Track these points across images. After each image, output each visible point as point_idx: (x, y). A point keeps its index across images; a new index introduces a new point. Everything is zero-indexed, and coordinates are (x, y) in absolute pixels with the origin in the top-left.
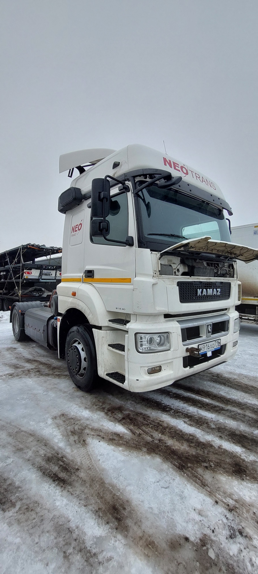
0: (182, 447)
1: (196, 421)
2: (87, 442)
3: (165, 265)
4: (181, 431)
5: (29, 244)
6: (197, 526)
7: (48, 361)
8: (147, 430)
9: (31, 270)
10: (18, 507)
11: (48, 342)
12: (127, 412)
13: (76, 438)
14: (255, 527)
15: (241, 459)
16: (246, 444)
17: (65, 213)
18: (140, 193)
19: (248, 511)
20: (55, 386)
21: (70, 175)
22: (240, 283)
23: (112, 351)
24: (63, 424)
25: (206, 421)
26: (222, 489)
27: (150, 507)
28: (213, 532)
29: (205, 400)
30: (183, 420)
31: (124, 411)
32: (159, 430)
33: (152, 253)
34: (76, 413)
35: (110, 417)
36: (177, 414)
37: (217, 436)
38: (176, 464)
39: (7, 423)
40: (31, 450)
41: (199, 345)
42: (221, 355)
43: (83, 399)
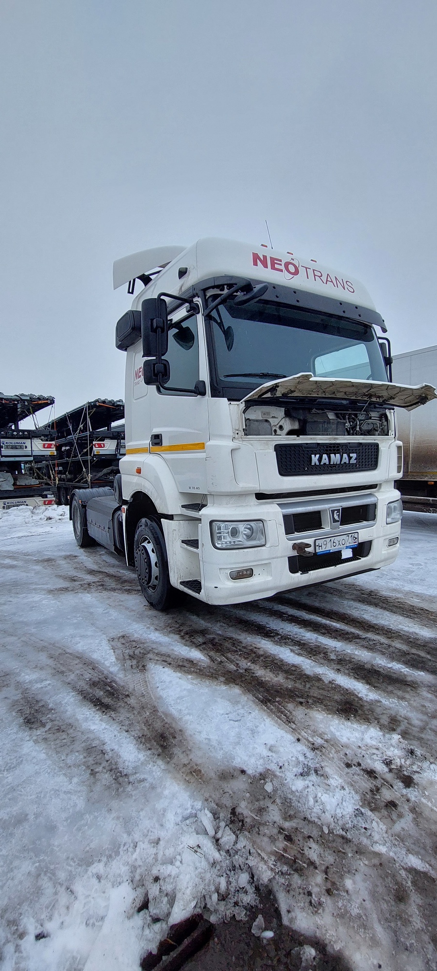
0: (276, 679)
1: (309, 650)
2: (146, 668)
3: (257, 421)
4: (282, 661)
5: (97, 401)
6: (261, 761)
7: (118, 573)
8: (233, 657)
9: (103, 441)
10: (48, 727)
11: (115, 545)
12: (211, 636)
13: (134, 662)
14: (339, 768)
15: (357, 697)
16: (373, 680)
17: (126, 350)
18: (214, 314)
19: (337, 752)
20: (121, 603)
21: (131, 291)
22: (400, 443)
23: (186, 549)
24: (120, 647)
25: (325, 650)
26: (312, 728)
27: (207, 739)
28: (281, 768)
29: (334, 624)
30: (290, 649)
31: (208, 634)
32: (250, 658)
33: (230, 403)
34: (141, 635)
35: (187, 641)
36: (284, 641)
37: (333, 669)
38: (260, 697)
39: (50, 644)
40: (73, 673)
41: (315, 540)
42: (363, 557)
43: (154, 619)
